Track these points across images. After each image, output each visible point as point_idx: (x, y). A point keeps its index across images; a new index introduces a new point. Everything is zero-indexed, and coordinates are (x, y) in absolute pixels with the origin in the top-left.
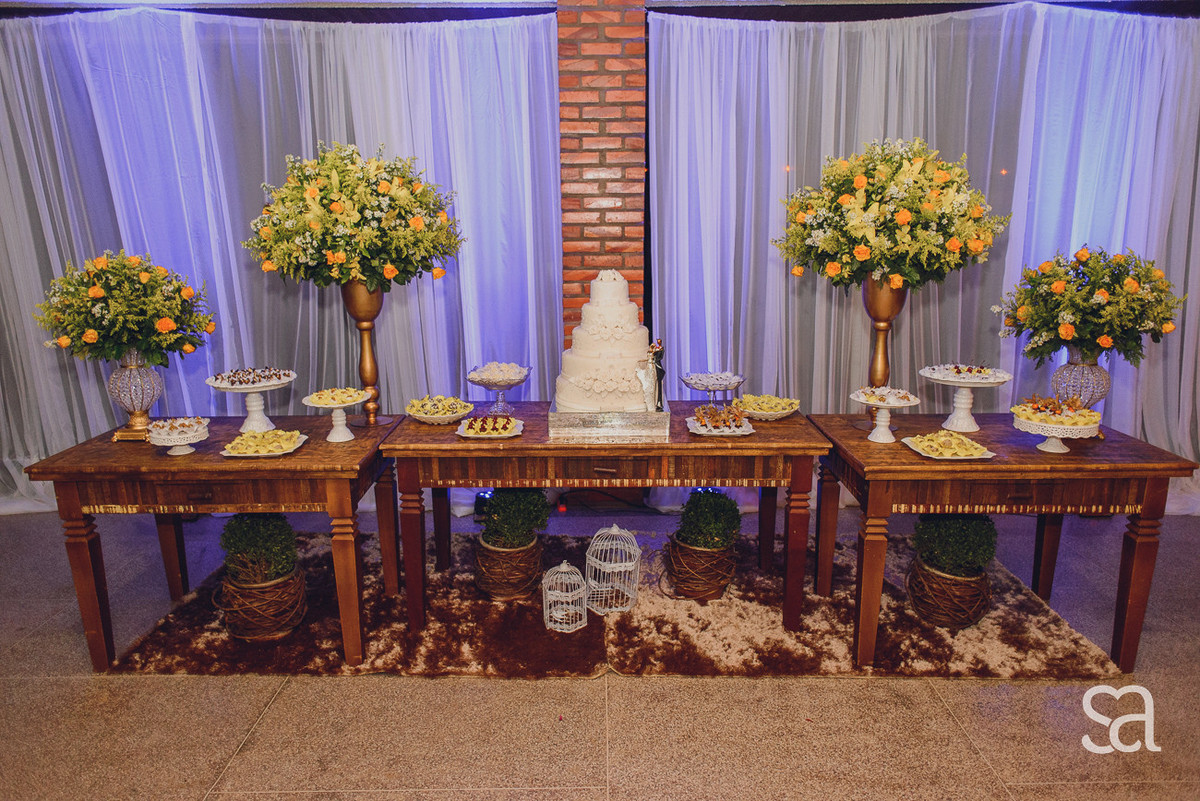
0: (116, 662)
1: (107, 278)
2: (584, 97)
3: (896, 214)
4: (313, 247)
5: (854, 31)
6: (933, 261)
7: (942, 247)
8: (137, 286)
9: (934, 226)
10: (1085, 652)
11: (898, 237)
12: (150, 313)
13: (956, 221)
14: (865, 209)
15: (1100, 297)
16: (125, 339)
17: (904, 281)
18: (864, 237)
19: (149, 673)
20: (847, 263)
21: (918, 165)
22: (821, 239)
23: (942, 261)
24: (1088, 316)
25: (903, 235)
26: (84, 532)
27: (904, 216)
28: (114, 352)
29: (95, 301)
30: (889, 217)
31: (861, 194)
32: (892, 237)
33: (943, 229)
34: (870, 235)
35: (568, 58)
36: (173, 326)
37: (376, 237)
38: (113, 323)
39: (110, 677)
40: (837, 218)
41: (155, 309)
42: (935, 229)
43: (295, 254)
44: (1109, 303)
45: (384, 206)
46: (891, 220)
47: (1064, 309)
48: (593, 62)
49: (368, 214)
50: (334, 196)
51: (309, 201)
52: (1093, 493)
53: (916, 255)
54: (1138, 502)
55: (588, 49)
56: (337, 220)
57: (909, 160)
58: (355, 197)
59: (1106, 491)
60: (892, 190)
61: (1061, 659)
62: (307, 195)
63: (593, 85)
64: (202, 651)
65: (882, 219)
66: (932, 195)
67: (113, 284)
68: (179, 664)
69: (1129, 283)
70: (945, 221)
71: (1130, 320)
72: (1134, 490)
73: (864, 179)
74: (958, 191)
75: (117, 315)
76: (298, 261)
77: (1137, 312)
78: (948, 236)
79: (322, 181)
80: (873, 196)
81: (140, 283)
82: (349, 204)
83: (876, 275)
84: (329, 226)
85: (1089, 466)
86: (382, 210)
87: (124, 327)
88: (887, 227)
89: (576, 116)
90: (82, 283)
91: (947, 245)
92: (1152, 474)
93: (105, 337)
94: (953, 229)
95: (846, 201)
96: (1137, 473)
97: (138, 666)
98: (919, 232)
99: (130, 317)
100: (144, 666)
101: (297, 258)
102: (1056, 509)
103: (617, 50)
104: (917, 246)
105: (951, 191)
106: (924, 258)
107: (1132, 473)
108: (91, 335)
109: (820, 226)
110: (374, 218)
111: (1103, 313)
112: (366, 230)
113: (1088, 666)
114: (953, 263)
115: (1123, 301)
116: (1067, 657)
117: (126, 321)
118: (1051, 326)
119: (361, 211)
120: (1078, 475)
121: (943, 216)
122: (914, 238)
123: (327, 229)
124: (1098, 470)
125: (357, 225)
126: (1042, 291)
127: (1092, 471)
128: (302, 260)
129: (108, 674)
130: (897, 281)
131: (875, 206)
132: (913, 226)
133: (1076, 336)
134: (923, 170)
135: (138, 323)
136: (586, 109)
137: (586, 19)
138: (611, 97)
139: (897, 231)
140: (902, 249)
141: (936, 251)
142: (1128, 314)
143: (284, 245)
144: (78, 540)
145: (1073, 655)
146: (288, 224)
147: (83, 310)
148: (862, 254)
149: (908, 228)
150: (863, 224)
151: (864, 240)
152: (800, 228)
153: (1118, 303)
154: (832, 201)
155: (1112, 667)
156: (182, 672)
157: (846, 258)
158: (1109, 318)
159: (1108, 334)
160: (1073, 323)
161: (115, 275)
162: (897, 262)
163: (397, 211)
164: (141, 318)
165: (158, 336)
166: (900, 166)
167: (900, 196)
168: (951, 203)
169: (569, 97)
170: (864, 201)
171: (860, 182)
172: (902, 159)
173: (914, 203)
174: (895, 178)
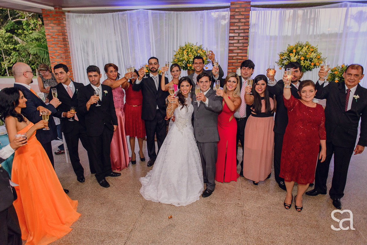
2: (235, 28)
3: (301, 57)
4: (185, 63)
6: (308, 67)
7: (310, 64)
9: (309, 60)
13: (313, 59)
14: (295, 56)
21: (307, 47)
22: (285, 62)
23: (310, 67)
25: (302, 62)
27: (303, 58)
30: (299, 58)
31: (294, 53)
33: (310, 61)
35: (232, 19)
40: (289, 58)
46: (300, 59)
47: (336, 77)
48: (238, 20)
50: (189, 54)
53: (305, 66)
55: (237, 17)
56: (190, 58)
57: (305, 46)
58: (193, 54)
60: (300, 53)
62: (184, 53)
63: (238, 25)
66: (309, 54)
70: (311, 59)
79: (186, 50)
80: (297, 54)
89: (233, 32)
94: (313, 61)
95: (291, 55)
98: (306, 61)
101: (182, 65)
103: (243, 17)
104: (304, 64)
105: (313, 53)
106: (306, 66)
109: (285, 59)
114: (312, 68)
121: (311, 58)
122: (304, 62)
123: (188, 60)
126: (333, 73)
131: (297, 56)
132: (304, 60)
136: (236, 30)
137: (237, 10)
138: (241, 28)
141: (308, 65)
143: (180, 63)
149: (303, 60)
154: (288, 54)
160: (338, 80)
166: (303, 47)
167: (302, 54)
168: (313, 55)
169: (232, 28)
170: (295, 55)
171: (294, 51)
172: (303, 46)
173: (305, 55)
174: (301, 50)
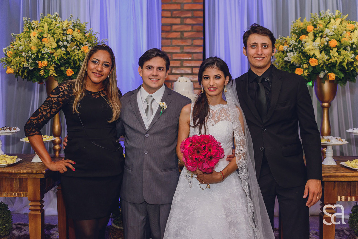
3: (330, 42)
4: (32, 59)
6: (350, 66)
7: (354, 59)
9: (349, 48)
11: (331, 54)
14: (314, 40)
17: (336, 77)
18: (314, 54)
20: (306, 69)
21: (339, 21)
22: (292, 57)
23: (355, 65)
25: (334, 53)
27: (334, 43)
30: (326, 44)
31: (311, 35)
32: (328, 53)
33: (354, 50)
34: (317, 53)
40: (300, 46)
42: (349, 50)
46: (327, 46)
49: (61, 44)
50: (44, 36)
51: (32, 37)
53: (341, 63)
56: (45, 46)
57: (334, 19)
58: (55, 35)
60: (327, 31)
65: (322, 46)
66: (347, 35)
70: (354, 46)
73: (312, 27)
76: (23, 66)
78: (356, 54)
80: (317, 35)
82: (52, 39)
83: (322, 75)
88: (326, 49)
91: (356, 58)
95: (303, 38)
98: (342, 51)
104: (342, 57)
105: (356, 32)
106: (345, 64)
109: (291, 51)
112: (59, 50)
119: (57, 42)
121: (352, 44)
122: (340, 54)
123: (39, 49)
125: (55, 49)
130: (332, 76)
131: (318, 39)
132: (338, 48)
134: (341, 24)
139: (331, 51)
140: (333, 60)
141: (351, 60)
148: (313, 63)
149: (336, 49)
150: (313, 48)
151: (314, 56)
152: (281, 53)
154: (297, 39)
157: (305, 66)
162: (331, 67)
163: (75, 43)
166: (330, 22)
167: (331, 34)
168: (356, 37)
170: (313, 37)
171: (310, 28)
172: (330, 18)
173: (338, 36)
174: (328, 26)
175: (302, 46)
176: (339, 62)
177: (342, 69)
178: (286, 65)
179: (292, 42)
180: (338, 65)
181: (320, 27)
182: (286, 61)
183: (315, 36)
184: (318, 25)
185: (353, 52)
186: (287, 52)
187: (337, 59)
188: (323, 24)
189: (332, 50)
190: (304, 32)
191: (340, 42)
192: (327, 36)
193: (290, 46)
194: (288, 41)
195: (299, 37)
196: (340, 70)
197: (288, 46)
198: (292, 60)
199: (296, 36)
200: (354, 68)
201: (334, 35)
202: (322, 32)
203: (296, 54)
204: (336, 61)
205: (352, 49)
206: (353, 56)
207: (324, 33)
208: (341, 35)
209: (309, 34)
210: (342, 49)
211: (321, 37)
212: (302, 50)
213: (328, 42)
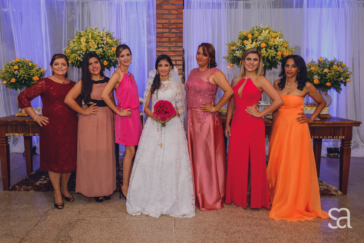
0: (10, 188)
1: (19, 64)
4: (83, 55)
5: (248, 3)
6: (273, 59)
7: (276, 54)
8: (28, 67)
9: (273, 48)
10: (331, 189)
12: (31, 75)
13: (279, 46)
14: (252, 44)
15: (326, 70)
16: (23, 82)
19: (21, 191)
21: (267, 31)
22: (238, 54)
23: (276, 58)
24: (323, 77)
25: (263, 51)
26: (5, 142)
27: (263, 45)
28: (19, 86)
29: (15, 70)
30: (259, 45)
31: (250, 40)
36: (38, 79)
37: (102, 52)
38: (20, 77)
39: (9, 192)
41: (33, 73)
43: (77, 57)
44: (329, 72)
45: (105, 43)
46: (259, 47)
47: (315, 75)
49: (100, 46)
50: (90, 41)
51: (82, 42)
52: (328, 132)
53: (268, 57)
54: (343, 135)
56: (90, 47)
57: (265, 30)
58: (96, 41)
59: (332, 131)
60: (260, 37)
61: (323, 191)
62: (81, 40)
64: (38, 185)
65: (257, 47)
66: (272, 40)
67: (20, 66)
68: (31, 188)
69: (335, 67)
70: (276, 47)
71: (336, 78)
72: (341, 131)
73: (251, 36)
74: (280, 38)
75: (22, 74)
76: (78, 59)
77: (338, 75)
78: (277, 51)
79: (86, 37)
80: (254, 40)
81: (29, 66)
82: (94, 43)
84: (88, 48)
85: (326, 122)
86: (104, 45)
87: (23, 79)
90: (12, 65)
91: (277, 54)
92: (347, 125)
93: (17, 81)
94: (279, 49)
95: (246, 42)
96: (342, 125)
97: (18, 189)
98: (269, 50)
99: (25, 75)
100: (19, 189)
101: (77, 59)
102: (317, 137)
103: (174, 7)
104: (268, 54)
105: (278, 38)
106: (270, 57)
107: (340, 125)
108: (13, 80)
109: (238, 50)
110: (101, 47)
111: (327, 75)
112: (99, 50)
113: (332, 192)
114: (279, 59)
115: (333, 71)
116: (325, 190)
117: (24, 77)
118: (312, 80)
119: (98, 45)
120: (323, 125)
121: (275, 45)
122: (267, 52)
123: (87, 49)
124: (329, 124)
125: (97, 49)
126: (308, 71)
127: (327, 124)
128: (79, 59)
129: (8, 191)
131: (254, 43)
132: (266, 48)
133: (319, 83)
134: (269, 33)
135: (28, 78)
141: (273, 55)
142: (335, 76)
143: (74, 55)
144: (3, 145)
145: (327, 190)
146: (76, 48)
147: (11, 73)
149: (265, 49)
152: (232, 51)
153: (331, 72)
154: (241, 43)
155: (340, 192)
156: (32, 191)
158: (329, 77)
159: (330, 82)
160: (319, 79)
161: (21, 63)
163: (108, 45)
164: (29, 76)
165: (33, 82)
166: (262, 32)
167: (262, 40)
168: (277, 41)
169: (159, 21)
170: (251, 41)
171: (250, 36)
172: (262, 29)
173: (266, 41)
174: (260, 35)
175: (244, 47)
176: (266, 56)
177: (268, 61)
178: (235, 58)
179: (239, 45)
180: (266, 58)
181: (256, 35)
182: (235, 56)
183: (253, 41)
184: (255, 34)
185: (275, 50)
186: (235, 50)
187: (265, 55)
188: (257, 34)
189: (262, 49)
190: (246, 38)
191: (268, 44)
192: (260, 40)
193: (237, 47)
194: (236, 44)
195: (243, 41)
196: (267, 61)
197: (236, 47)
198: (238, 55)
199: (241, 41)
200: (276, 60)
201: (263, 40)
202: (257, 38)
203: (241, 52)
204: (265, 56)
205: (275, 48)
206: (275, 52)
207: (258, 39)
208: (268, 40)
209: (249, 40)
210: (268, 48)
211: (256, 41)
212: (245, 49)
213: (260, 44)
